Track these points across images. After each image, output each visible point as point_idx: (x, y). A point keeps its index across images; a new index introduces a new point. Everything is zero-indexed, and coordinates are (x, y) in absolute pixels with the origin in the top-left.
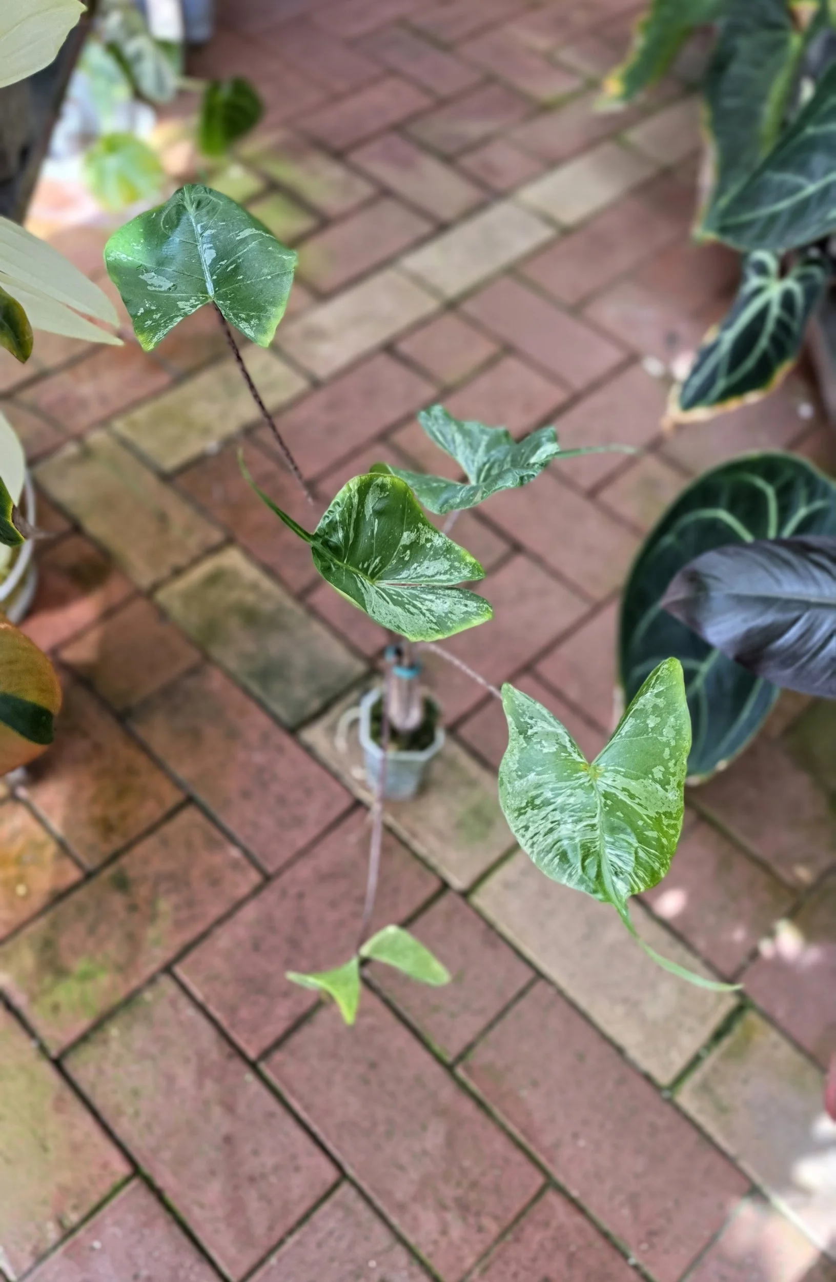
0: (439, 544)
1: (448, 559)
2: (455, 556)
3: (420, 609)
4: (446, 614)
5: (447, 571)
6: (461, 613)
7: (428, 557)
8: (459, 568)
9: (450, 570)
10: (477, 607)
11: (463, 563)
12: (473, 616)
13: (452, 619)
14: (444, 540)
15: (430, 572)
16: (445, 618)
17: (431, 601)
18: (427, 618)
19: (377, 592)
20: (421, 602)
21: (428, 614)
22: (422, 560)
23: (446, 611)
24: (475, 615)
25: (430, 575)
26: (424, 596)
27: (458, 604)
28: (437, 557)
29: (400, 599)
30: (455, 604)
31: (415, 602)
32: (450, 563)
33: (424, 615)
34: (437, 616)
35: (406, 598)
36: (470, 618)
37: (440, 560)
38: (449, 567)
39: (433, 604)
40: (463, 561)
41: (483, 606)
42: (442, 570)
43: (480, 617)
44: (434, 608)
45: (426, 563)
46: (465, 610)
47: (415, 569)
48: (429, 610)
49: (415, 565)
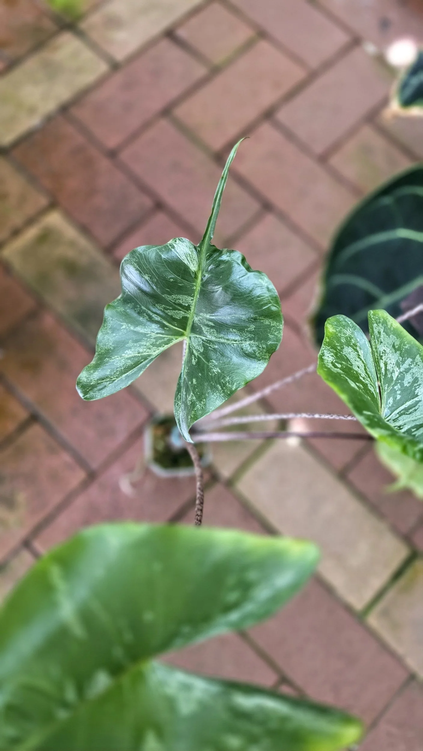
0: (332, 356)
1: (343, 348)
2: (335, 342)
3: (400, 373)
4: (396, 350)
5: (353, 348)
6: (389, 337)
7: (349, 366)
8: (346, 338)
9: (351, 346)
10: (377, 323)
11: (339, 334)
12: (389, 327)
13: (400, 344)
14: (325, 351)
15: (360, 364)
16: (401, 351)
17: (386, 364)
18: (412, 366)
19: (401, 414)
20: (391, 374)
21: (406, 365)
22: (355, 372)
23: (394, 350)
24: (387, 324)
25: (363, 365)
26: (383, 370)
27: (381, 339)
28: (345, 358)
29: (399, 392)
30: (381, 342)
31: (394, 379)
32: (344, 346)
33: (407, 370)
34: (403, 358)
35: (393, 386)
36: (392, 329)
37: (346, 355)
38: (349, 347)
39: (389, 362)
40: (337, 334)
41: (373, 318)
42: (355, 354)
43: (387, 321)
44: (394, 361)
45: (356, 369)
46: (384, 333)
47: (364, 378)
48: (398, 365)
49: (361, 378)
